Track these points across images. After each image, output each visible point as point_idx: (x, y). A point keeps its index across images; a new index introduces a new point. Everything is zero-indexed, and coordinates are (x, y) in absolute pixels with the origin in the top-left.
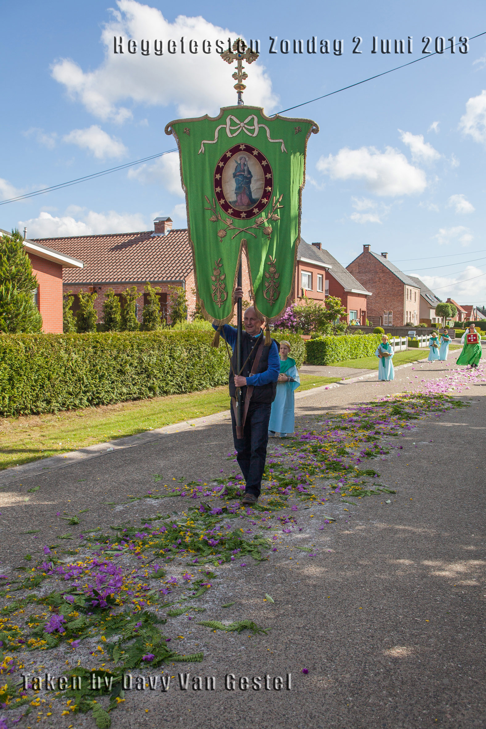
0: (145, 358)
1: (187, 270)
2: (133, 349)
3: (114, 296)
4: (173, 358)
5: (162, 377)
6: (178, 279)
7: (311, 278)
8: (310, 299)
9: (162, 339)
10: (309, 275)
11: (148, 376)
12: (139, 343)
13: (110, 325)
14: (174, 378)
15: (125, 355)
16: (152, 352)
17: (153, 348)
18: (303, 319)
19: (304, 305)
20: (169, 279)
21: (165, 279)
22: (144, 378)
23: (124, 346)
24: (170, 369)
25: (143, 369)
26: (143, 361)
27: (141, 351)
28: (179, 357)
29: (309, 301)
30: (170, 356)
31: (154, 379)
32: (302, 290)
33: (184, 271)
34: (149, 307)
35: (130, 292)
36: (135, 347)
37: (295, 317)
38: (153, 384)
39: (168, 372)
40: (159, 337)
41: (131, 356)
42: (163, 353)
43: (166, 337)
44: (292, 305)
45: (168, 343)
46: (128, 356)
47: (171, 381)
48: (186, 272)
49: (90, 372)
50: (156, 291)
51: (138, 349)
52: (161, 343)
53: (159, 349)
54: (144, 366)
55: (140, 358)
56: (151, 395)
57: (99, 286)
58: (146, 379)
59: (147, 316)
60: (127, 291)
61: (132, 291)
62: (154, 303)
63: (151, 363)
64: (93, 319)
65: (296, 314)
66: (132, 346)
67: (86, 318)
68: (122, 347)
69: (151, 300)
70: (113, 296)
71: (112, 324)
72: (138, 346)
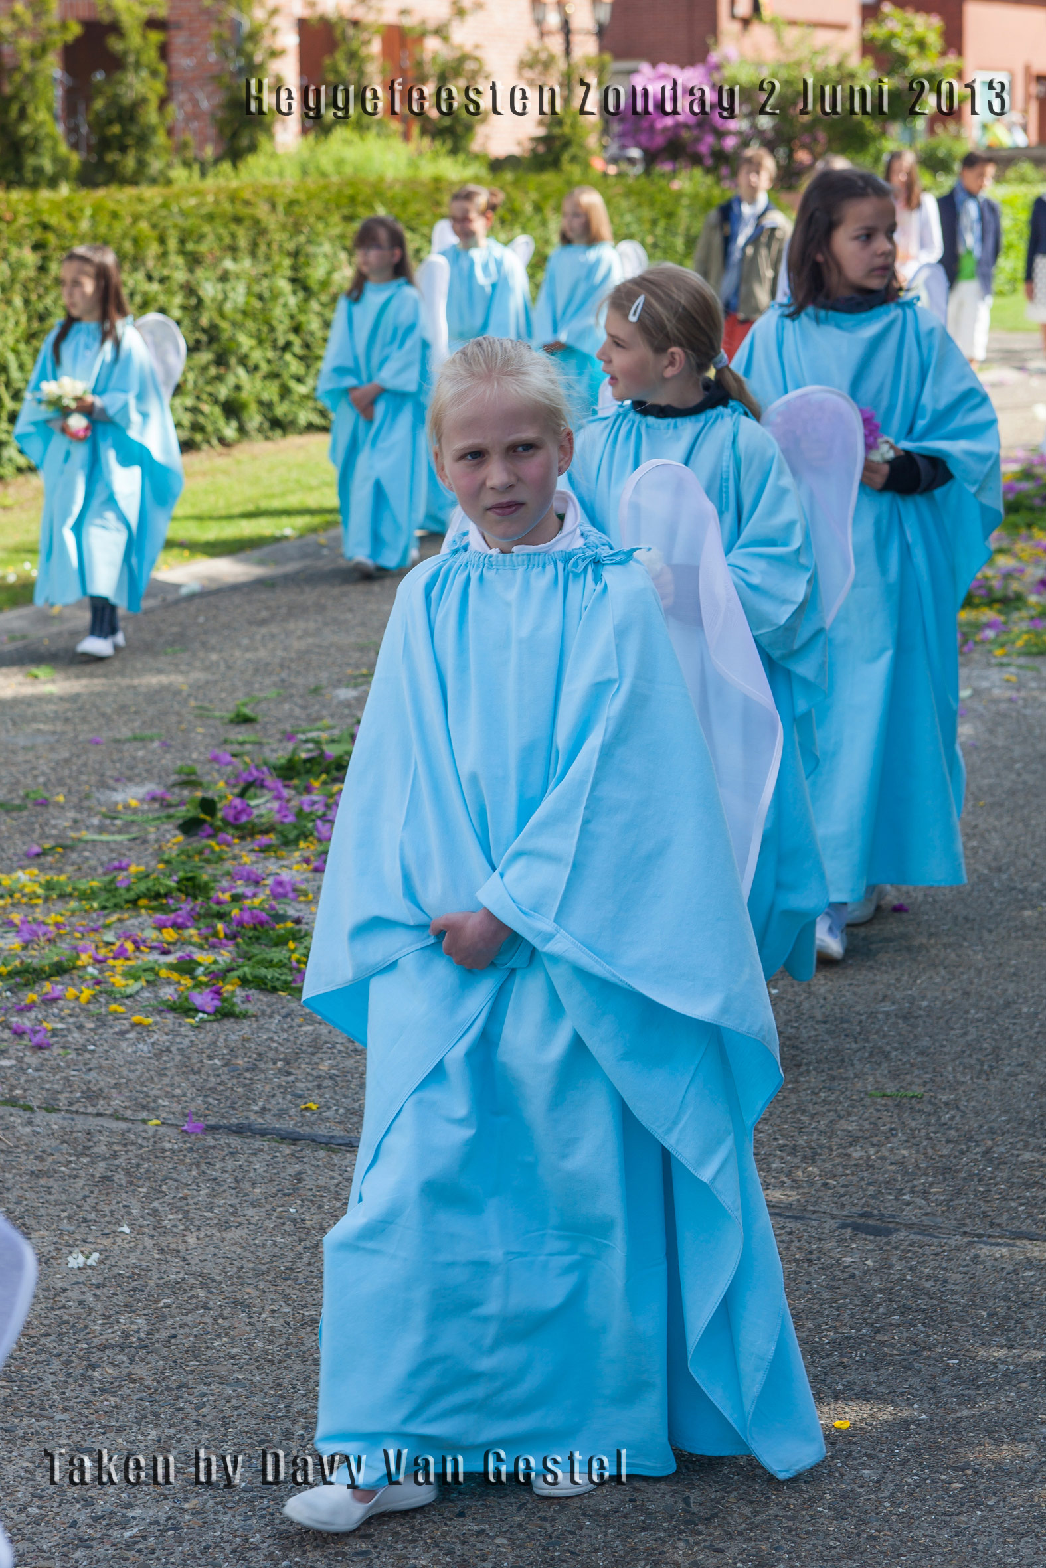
0: (209, 290)
2: (165, 254)
4: (306, 289)
5: (269, 362)
9: (262, 211)
11: (221, 360)
12: (183, 230)
14: (308, 367)
15: (140, 276)
16: (228, 264)
17: (233, 249)
22: (204, 369)
23: (136, 241)
24: (296, 329)
25: (204, 331)
26: (200, 301)
27: (194, 261)
28: (325, 284)
30: (293, 281)
31: (241, 371)
34: (120, 83)
36: (172, 244)
38: (238, 388)
39: (287, 346)
40: (247, 203)
41: (162, 281)
42: (267, 268)
43: (273, 207)
44: (714, 57)
45: (283, 227)
46: (150, 278)
47: (299, 380)
51: (182, 252)
52: (259, 230)
53: (253, 254)
54: (204, 321)
55: (190, 290)
56: (230, 432)
58: (213, 371)
59: (111, 122)
62: (138, 65)
63: (228, 307)
66: (162, 240)
68: (128, 246)
69: (126, 53)
72: (182, 242)
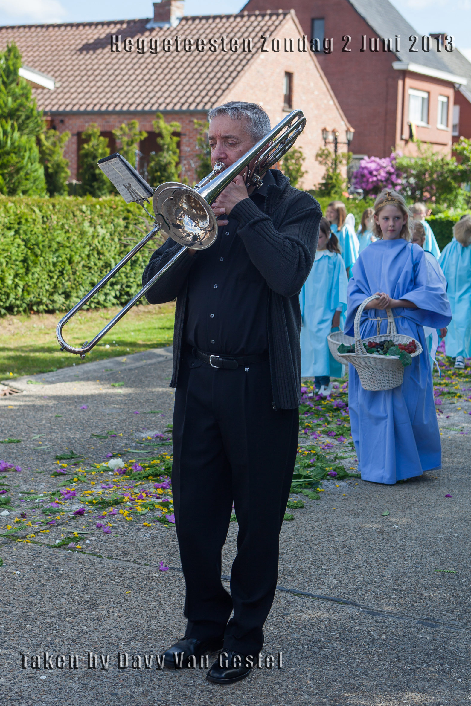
1: (216, 91)
3: (99, 136)
6: (200, 107)
7: (427, 102)
8: (425, 142)
10: (423, 99)
13: (92, 187)
18: (412, 180)
19: (415, 154)
20: (185, 108)
21: (177, 108)
29: (424, 147)
32: (410, 127)
33: (211, 93)
34: (161, 156)
35: (127, 130)
37: (398, 176)
44: (393, 155)
48: (214, 94)
49: (119, 255)
50: (172, 129)
57: (61, 118)
59: (156, 171)
60: (121, 129)
61: (130, 129)
62: (168, 150)
64: (63, 175)
65: (400, 170)
67: (52, 174)
69: (164, 145)
70: (97, 137)
71: (95, 184)
